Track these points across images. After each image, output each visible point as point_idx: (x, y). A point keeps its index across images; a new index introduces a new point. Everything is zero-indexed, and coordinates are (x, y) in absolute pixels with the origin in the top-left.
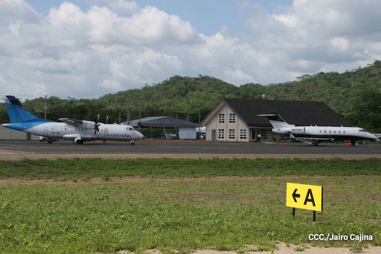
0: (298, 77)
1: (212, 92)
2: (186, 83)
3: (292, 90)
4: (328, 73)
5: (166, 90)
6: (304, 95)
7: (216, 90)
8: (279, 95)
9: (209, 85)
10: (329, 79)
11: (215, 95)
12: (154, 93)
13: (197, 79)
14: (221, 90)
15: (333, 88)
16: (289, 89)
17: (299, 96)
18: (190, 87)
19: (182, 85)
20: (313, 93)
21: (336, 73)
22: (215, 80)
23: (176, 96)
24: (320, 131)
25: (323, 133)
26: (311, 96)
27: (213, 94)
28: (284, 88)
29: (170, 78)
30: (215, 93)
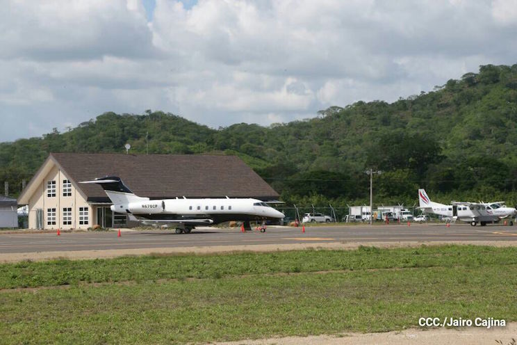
0: (320, 112)
1: (167, 140)
2: (122, 126)
3: (308, 134)
4: (369, 104)
5: (86, 138)
6: (327, 141)
7: (176, 137)
8: (285, 143)
9: (164, 127)
10: (371, 114)
11: (171, 146)
12: (65, 145)
13: (143, 117)
14: (184, 135)
15: (376, 130)
16: (303, 132)
17: (320, 144)
18: (129, 133)
19: (116, 129)
20: (344, 138)
21: (382, 102)
22: (175, 119)
23: (105, 150)
24: (191, 208)
25: (195, 211)
26: (340, 143)
27: (167, 144)
28: (293, 130)
29: (98, 118)
30: (172, 143)
